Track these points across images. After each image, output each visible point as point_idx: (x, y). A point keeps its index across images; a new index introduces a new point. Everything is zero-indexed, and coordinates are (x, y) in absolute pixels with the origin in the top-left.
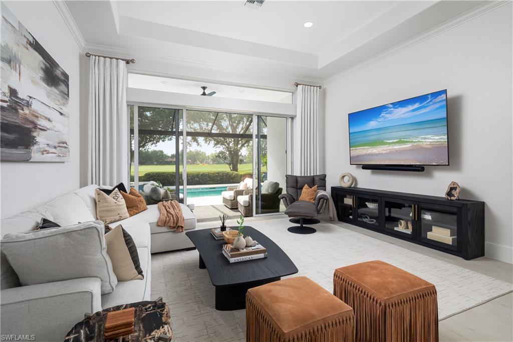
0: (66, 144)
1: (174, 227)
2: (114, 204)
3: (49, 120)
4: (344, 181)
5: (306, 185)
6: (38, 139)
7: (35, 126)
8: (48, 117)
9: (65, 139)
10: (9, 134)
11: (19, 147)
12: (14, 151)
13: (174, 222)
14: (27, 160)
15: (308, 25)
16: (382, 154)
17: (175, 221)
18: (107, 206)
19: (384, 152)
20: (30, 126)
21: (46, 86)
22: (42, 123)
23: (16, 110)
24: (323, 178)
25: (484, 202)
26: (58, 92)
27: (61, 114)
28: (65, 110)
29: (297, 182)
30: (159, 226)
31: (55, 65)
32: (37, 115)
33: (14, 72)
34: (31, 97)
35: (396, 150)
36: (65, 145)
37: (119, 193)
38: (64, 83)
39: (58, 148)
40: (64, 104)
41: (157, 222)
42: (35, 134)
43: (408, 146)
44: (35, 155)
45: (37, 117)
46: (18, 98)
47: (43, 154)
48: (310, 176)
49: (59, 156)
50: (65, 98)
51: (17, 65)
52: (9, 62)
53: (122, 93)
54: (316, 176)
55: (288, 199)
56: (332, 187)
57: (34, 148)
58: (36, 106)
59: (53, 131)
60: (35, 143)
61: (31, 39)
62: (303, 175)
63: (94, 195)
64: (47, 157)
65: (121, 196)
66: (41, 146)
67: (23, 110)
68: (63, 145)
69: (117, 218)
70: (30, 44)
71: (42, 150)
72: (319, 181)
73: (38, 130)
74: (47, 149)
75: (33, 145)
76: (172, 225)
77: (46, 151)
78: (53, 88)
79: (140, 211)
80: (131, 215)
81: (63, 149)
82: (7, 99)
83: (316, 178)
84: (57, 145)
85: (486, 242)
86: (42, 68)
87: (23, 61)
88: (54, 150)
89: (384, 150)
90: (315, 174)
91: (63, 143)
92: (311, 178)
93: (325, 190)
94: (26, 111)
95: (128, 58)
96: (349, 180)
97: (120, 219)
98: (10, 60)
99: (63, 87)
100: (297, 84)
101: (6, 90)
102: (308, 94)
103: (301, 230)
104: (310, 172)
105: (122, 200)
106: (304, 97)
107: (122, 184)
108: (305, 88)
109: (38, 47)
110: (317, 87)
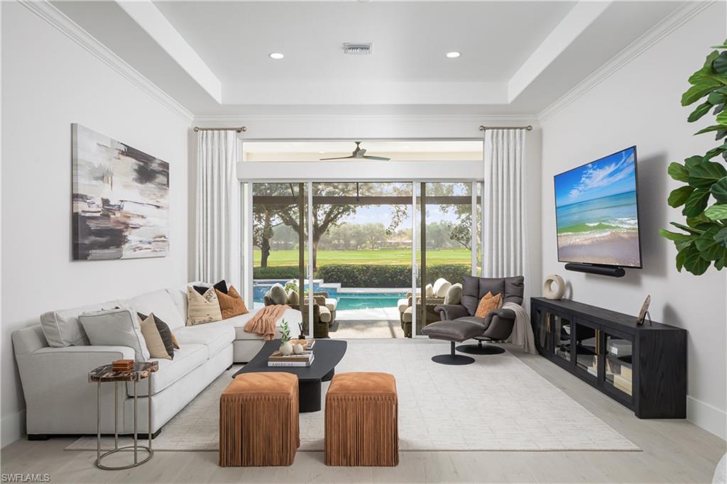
0: (165, 237)
1: (262, 335)
2: (204, 303)
3: (143, 217)
4: (550, 289)
5: (490, 293)
6: (129, 238)
7: (127, 226)
8: (142, 214)
9: (162, 232)
10: (101, 237)
11: (112, 247)
12: (106, 251)
13: (262, 329)
14: (119, 258)
15: (453, 55)
16: (584, 245)
17: (264, 328)
18: (196, 306)
19: (586, 243)
20: (121, 227)
21: (139, 185)
22: (134, 221)
23: (108, 216)
24: (520, 283)
25: (685, 330)
26: (154, 186)
27: (158, 207)
28: (162, 202)
29: (478, 287)
30: (245, 331)
31: (149, 160)
32: (129, 215)
33: (106, 185)
34: (122, 201)
35: (597, 241)
36: (163, 239)
37: (213, 292)
38: (162, 174)
39: (153, 244)
40: (162, 196)
41: (245, 327)
42: (126, 234)
43: (607, 233)
44: (127, 253)
45: (129, 217)
46: (109, 205)
47: (135, 251)
48: (498, 278)
49: (155, 251)
50: (162, 189)
51: (110, 178)
52: (102, 178)
53: (232, 171)
54: (509, 278)
55: (446, 312)
56: (531, 298)
57: (126, 246)
58: (127, 208)
59: (147, 227)
60: (127, 242)
61: (123, 148)
62: (494, 277)
63: (186, 291)
64: (139, 254)
65: (215, 295)
66: (132, 244)
67: (114, 214)
68: (161, 239)
69: (207, 318)
70: (123, 153)
71: (134, 247)
72: (511, 288)
73: (129, 229)
74: (140, 245)
75: (124, 244)
76: (259, 332)
77: (138, 248)
78: (148, 184)
79: (235, 314)
80: (224, 318)
81: (160, 243)
82: (100, 210)
83: (508, 282)
84: (152, 240)
85: (688, 397)
86: (135, 170)
87: (114, 173)
88: (148, 246)
89: (586, 240)
90: (505, 276)
91: (161, 237)
92: (500, 282)
93: (520, 303)
94: (118, 215)
95: (239, 126)
96: (555, 287)
97: (210, 321)
98: (103, 176)
99: (161, 179)
100: (484, 129)
101: (100, 203)
102: (503, 144)
103: (452, 359)
104: (509, 272)
105: (216, 301)
106: (495, 148)
107: (223, 282)
108: (497, 133)
109: (130, 152)
110: (521, 128)
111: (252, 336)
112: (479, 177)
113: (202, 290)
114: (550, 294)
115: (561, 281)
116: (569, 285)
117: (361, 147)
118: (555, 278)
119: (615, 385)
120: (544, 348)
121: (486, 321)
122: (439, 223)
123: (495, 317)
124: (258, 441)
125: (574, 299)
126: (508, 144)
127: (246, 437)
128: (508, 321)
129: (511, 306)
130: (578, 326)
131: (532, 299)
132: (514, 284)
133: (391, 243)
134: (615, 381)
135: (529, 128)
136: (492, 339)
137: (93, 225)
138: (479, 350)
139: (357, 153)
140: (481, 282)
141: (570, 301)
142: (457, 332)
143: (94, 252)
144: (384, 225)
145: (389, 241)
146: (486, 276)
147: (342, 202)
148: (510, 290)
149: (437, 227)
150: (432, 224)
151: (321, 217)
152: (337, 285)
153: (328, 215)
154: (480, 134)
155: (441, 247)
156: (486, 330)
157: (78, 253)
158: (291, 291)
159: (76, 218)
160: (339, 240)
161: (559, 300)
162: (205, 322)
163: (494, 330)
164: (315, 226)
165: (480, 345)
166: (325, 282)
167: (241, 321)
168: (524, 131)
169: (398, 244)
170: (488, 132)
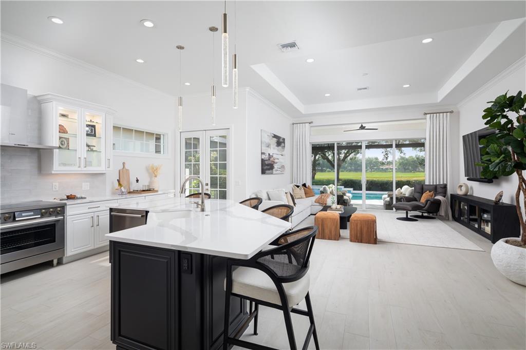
1: (322, 204)
2: (299, 191)
3: (278, 159)
4: (461, 190)
5: (428, 191)
6: (275, 167)
7: (274, 162)
9: (283, 164)
10: (268, 166)
11: (271, 170)
12: (269, 171)
14: (272, 174)
17: (323, 201)
18: (297, 192)
20: (273, 163)
21: (277, 148)
22: (276, 161)
23: (270, 159)
24: (445, 187)
26: (281, 147)
27: (282, 155)
28: (283, 153)
29: (422, 189)
31: (280, 138)
32: (275, 159)
33: (269, 149)
34: (273, 154)
36: (283, 167)
39: (281, 169)
40: (283, 151)
41: (315, 201)
42: (274, 165)
44: (274, 172)
46: (270, 156)
48: (433, 185)
49: (282, 171)
50: (283, 148)
51: (270, 146)
52: (268, 147)
54: (439, 185)
57: (274, 169)
58: (275, 156)
59: (279, 163)
61: (273, 135)
62: (431, 184)
64: (277, 172)
65: (303, 188)
70: (273, 137)
76: (320, 203)
77: (277, 170)
78: (279, 147)
79: (310, 196)
80: (307, 197)
81: (283, 169)
82: (268, 157)
84: (281, 167)
86: (276, 142)
87: (271, 144)
90: (438, 183)
92: (434, 186)
93: (445, 197)
94: (272, 159)
95: (310, 121)
96: (464, 189)
97: (301, 198)
98: (268, 146)
99: (283, 144)
100: (426, 114)
101: (268, 155)
102: (436, 120)
103: (407, 219)
104: (439, 181)
105: (303, 191)
106: (432, 123)
107: (305, 184)
108: (433, 116)
109: (275, 136)
110: (447, 112)
111: (318, 204)
112: (423, 137)
113: (298, 186)
114: (460, 192)
115: (467, 186)
116: (472, 188)
117: (364, 125)
118: (464, 185)
119: (486, 231)
120: (457, 217)
121: (425, 204)
122: (414, 157)
123: (429, 202)
124: (327, 231)
125: (474, 195)
126: (439, 121)
127: (323, 230)
128: (437, 204)
129: (439, 197)
130: (470, 205)
131: (451, 195)
132: (441, 187)
133: (382, 168)
134: (486, 229)
135: (452, 112)
136: (429, 213)
137: (266, 162)
138: (422, 217)
139: (362, 128)
140: (424, 187)
141: (472, 196)
142: (408, 207)
143: (267, 172)
144: (379, 158)
145: (381, 167)
146: (427, 183)
147: (354, 148)
148: (439, 190)
149: (413, 159)
150: (410, 157)
151: (342, 156)
152: (352, 189)
153: (346, 154)
154: (424, 117)
155: (416, 170)
156: (424, 207)
157: (263, 172)
158: (331, 189)
159: (263, 160)
160: (351, 167)
161: (466, 195)
162: (299, 198)
163: (429, 207)
164: (339, 159)
165: (422, 215)
166: (345, 187)
167: (314, 199)
168: (448, 113)
169: (387, 169)
170: (428, 116)
